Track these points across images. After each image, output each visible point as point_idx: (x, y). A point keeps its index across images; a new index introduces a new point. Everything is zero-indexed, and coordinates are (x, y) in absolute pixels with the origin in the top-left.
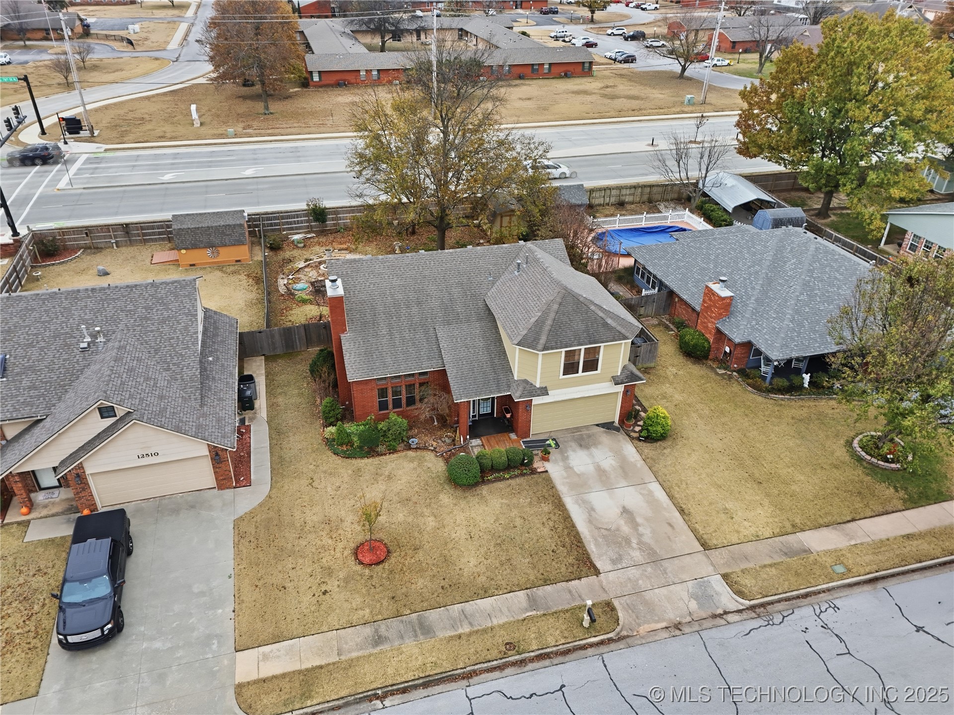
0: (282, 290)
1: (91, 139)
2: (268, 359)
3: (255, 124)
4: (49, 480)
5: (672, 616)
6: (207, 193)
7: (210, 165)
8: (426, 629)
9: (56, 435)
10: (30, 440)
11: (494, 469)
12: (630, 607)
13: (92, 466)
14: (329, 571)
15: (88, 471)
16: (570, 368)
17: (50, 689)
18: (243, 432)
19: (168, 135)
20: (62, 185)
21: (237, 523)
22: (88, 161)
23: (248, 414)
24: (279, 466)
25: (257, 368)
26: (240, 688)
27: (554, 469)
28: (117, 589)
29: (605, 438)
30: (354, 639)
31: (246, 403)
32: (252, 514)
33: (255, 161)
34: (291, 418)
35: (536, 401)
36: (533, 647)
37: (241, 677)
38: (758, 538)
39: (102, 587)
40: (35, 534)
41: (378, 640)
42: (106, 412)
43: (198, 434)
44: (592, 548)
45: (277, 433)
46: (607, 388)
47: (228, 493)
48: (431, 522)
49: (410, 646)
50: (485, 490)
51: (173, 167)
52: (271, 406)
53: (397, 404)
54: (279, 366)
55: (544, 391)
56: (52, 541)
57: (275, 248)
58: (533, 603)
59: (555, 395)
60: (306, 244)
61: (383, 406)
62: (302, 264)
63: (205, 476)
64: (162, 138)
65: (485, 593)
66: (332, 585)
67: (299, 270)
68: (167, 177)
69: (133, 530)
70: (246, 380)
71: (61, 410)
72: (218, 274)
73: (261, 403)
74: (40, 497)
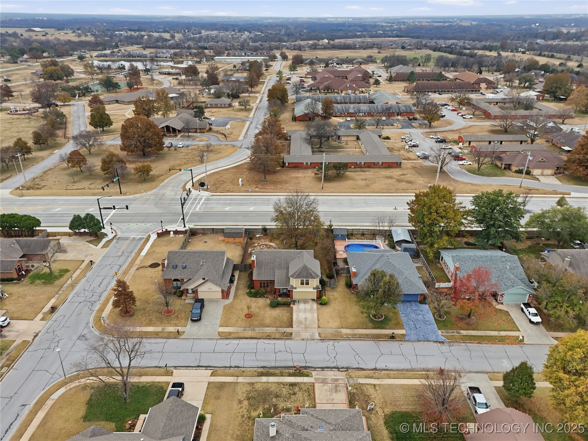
0: (249, 252)
1: (207, 190)
2: (240, 271)
3: (260, 186)
4: (190, 291)
5: (303, 337)
6: (237, 216)
7: (240, 204)
8: (254, 330)
9: (194, 282)
10: (189, 282)
11: (280, 304)
12: (296, 335)
13: (199, 289)
14: (239, 318)
15: (199, 290)
16: (302, 283)
17: (188, 326)
18: (229, 288)
19: (231, 190)
20: (197, 209)
21: (224, 306)
22: (206, 200)
23: (232, 284)
24: (236, 296)
25: (237, 274)
26: (219, 332)
27: (295, 307)
28: (201, 312)
29: (311, 302)
30: (240, 329)
31: (231, 281)
32: (227, 305)
33: (255, 204)
34: (241, 286)
35: (294, 290)
36: (273, 337)
37: (219, 331)
38: (332, 328)
39: (199, 311)
40: (187, 301)
41: (245, 330)
42: (204, 279)
43: (220, 286)
44: (294, 323)
45: (237, 289)
46: (312, 290)
47: (224, 300)
48: (263, 313)
49: (250, 332)
50: (277, 309)
51: (229, 204)
52: (238, 283)
53: (264, 287)
54: (242, 273)
55: (296, 288)
56: (190, 303)
57: (251, 239)
58: (276, 330)
59: (298, 290)
60: (260, 238)
61: (261, 287)
62: (257, 245)
63: (220, 295)
64: (228, 191)
65: (268, 327)
66: (239, 320)
67: (255, 247)
68: (227, 209)
69: (205, 303)
70: (233, 276)
71: (195, 277)
72: (234, 245)
73: (235, 282)
74: (188, 295)
